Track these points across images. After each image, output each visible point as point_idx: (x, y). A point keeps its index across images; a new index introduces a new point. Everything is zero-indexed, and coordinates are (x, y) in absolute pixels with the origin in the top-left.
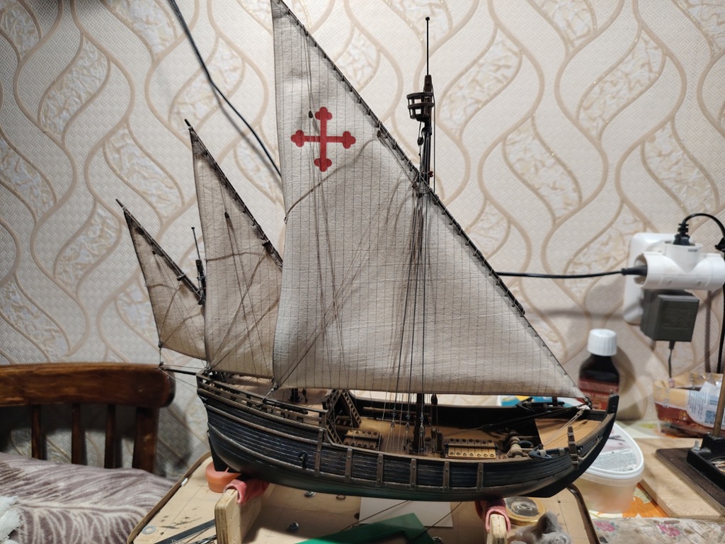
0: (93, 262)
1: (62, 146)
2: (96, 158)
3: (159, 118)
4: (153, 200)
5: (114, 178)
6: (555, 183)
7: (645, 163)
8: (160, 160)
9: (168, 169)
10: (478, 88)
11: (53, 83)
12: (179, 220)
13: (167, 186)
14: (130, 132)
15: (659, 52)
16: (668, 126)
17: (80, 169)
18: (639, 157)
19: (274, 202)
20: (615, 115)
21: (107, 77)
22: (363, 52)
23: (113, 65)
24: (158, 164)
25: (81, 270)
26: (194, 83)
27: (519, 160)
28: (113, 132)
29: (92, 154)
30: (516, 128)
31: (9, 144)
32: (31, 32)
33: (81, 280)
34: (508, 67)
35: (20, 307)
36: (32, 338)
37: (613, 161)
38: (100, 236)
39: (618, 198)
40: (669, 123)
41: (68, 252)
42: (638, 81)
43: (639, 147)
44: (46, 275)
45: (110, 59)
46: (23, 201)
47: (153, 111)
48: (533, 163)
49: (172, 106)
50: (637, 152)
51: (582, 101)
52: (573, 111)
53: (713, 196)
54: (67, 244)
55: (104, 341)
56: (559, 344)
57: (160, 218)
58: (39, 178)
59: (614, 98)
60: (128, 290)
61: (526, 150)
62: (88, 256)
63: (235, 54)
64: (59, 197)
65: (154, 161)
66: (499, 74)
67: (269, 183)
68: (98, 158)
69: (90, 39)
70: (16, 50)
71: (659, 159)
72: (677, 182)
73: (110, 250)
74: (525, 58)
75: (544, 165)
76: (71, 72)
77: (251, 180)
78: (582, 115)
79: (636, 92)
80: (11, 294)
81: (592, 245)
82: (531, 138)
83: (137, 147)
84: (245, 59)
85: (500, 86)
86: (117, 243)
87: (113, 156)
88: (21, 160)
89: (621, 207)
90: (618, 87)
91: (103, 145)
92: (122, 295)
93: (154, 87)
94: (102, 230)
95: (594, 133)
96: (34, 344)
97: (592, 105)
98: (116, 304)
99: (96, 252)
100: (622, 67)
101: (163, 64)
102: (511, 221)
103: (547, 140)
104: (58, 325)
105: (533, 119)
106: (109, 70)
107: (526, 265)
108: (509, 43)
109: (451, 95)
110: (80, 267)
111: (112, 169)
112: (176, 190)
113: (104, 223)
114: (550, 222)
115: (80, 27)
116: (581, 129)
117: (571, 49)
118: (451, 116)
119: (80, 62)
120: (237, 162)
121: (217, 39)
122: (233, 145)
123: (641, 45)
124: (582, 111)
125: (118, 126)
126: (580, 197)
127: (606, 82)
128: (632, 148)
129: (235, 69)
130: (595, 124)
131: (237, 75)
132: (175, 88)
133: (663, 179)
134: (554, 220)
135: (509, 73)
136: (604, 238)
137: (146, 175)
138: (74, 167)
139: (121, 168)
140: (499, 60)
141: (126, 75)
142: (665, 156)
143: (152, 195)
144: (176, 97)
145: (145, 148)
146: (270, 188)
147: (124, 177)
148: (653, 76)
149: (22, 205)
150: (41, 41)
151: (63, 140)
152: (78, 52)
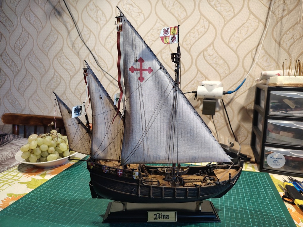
1: (47, 56)
3: (70, 48)
4: (69, 71)
5: (59, 65)
7: (204, 58)
8: (70, 60)
9: (72, 62)
10: (153, 36)
11: (45, 40)
12: (75, 77)
13: (72, 67)
14: (63, 52)
15: (208, 22)
16: (212, 46)
17: (51, 62)
18: (203, 56)
20: (194, 43)
21: (58, 37)
24: (70, 61)
27: (166, 58)
28: (59, 52)
30: (164, 48)
31: (36, 56)
32: (40, 26)
35: (38, 100)
36: (40, 109)
37: (194, 57)
38: (56, 81)
39: (197, 70)
41: (49, 85)
42: (201, 32)
43: (202, 53)
44: (44, 91)
45: (58, 32)
46: (38, 71)
47: (68, 46)
49: (73, 45)
51: (184, 39)
52: (181, 42)
53: (228, 69)
57: (70, 76)
58: (42, 65)
59: (194, 37)
60: (63, 96)
61: (167, 55)
63: (88, 29)
64: (46, 70)
68: (55, 59)
69: (54, 27)
70: (37, 31)
71: (209, 57)
72: (215, 64)
73: (59, 85)
76: (49, 36)
77: (93, 65)
78: (184, 43)
79: (200, 36)
80: (36, 97)
81: (189, 85)
82: (169, 51)
83: (65, 56)
84: (90, 31)
86: (60, 83)
87: (59, 59)
88: (38, 60)
89: (197, 73)
90: (195, 34)
91: (57, 56)
93: (68, 40)
94: (57, 79)
95: (188, 49)
97: (187, 40)
99: (55, 85)
100: (195, 28)
101: (71, 33)
104: (46, 105)
106: (58, 35)
108: (161, 22)
111: (59, 62)
112: (74, 68)
113: (57, 77)
115: (51, 24)
116: (184, 48)
117: (180, 23)
119: (52, 34)
121: (84, 26)
123: (202, 20)
125: (60, 50)
126: (185, 70)
127: (191, 33)
128: (200, 53)
129: (88, 34)
130: (188, 46)
131: (89, 35)
132: (73, 40)
133: (211, 63)
136: (193, 82)
137: (67, 64)
139: (61, 62)
140: (159, 28)
141: (62, 36)
142: (211, 55)
143: (69, 69)
144: (74, 42)
145: (67, 56)
147: (62, 64)
148: (206, 30)
149: (38, 72)
150: (43, 28)
151: (48, 55)
152: (51, 31)
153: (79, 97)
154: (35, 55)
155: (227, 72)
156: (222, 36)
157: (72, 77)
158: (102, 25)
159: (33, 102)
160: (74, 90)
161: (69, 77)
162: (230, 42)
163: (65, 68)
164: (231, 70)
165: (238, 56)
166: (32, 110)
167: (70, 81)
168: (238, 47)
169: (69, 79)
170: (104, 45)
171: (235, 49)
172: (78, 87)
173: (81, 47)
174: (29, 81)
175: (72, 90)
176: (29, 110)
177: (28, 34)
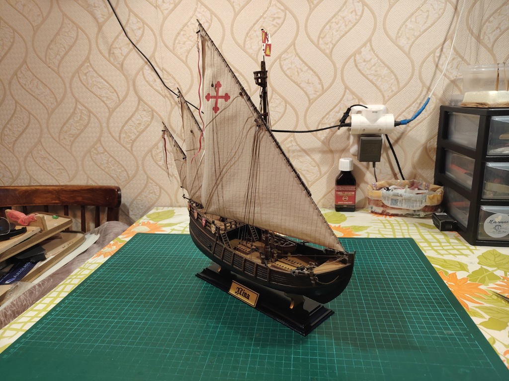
0: (78, 133)
1: (58, 74)
2: (75, 79)
3: (104, 56)
4: (104, 99)
5: (84, 89)
6: (308, 80)
7: (356, 66)
8: (106, 78)
9: (111, 83)
11: (52, 41)
12: (118, 109)
13: (111, 92)
14: (91, 64)
15: (361, 4)
16: (368, 44)
17: (68, 85)
18: (353, 63)
19: (164, 97)
20: (338, 41)
21: (77, 36)
22: (203, 15)
23: (80, 30)
24: (105, 80)
25: (72, 137)
26: (120, 37)
27: (288, 69)
28: (82, 65)
29: (73, 77)
30: (285, 51)
31: (33, 74)
32: (38, 15)
33: (72, 143)
34: (279, 18)
35: (45, 158)
36: (51, 173)
37: (339, 66)
38: (80, 120)
39: (343, 87)
40: (369, 43)
41: (65, 128)
42: (350, 21)
43: (353, 58)
44: (56, 141)
45: (78, 27)
46: (42, 103)
47: (101, 53)
48: (296, 70)
49: (110, 50)
50: (352, 60)
51: (320, 34)
52: (315, 40)
53: (396, 83)
54: (64, 124)
55: (86, 174)
56: (317, 167)
57: (109, 108)
58: (48, 91)
59: (337, 31)
60: (96, 147)
61: (292, 63)
62: (75, 130)
63: (139, 20)
64: (59, 100)
65: (103, 79)
66: (274, 23)
67: (161, 88)
68: (76, 79)
69: (67, 17)
70: (32, 25)
71: (364, 63)
72: (375, 75)
73: (86, 126)
74: (287, 12)
75: (302, 71)
76: (59, 35)
77: (152, 87)
78: (321, 41)
79: (348, 28)
80: (39, 151)
82: (294, 56)
83: (94, 72)
84: (144, 23)
85: (276, 28)
86: (89, 122)
87: (83, 77)
88: (39, 82)
89: (345, 91)
90: (339, 25)
91: (78, 72)
92: (93, 149)
93: (100, 41)
94: (81, 116)
95: (328, 51)
96: (52, 176)
97: (325, 36)
98: (90, 154)
99: (79, 128)
100: (340, 13)
101: (104, 28)
102: (286, 102)
103: (303, 57)
104: (63, 166)
105: (294, 46)
106: (78, 32)
107: (296, 126)
108: (279, 5)
109: (250, 35)
110: (71, 136)
111: (83, 84)
112: (115, 94)
113: (81, 112)
114: (307, 102)
115: (62, 11)
116: (320, 50)
117: (312, 6)
118: (251, 46)
119: (63, 30)
120: (144, 77)
121: (129, 13)
122: (142, 69)
124: (320, 40)
125: (84, 62)
126: (323, 87)
127: (333, 22)
128: (349, 58)
129: (139, 28)
130: (328, 46)
131: (140, 32)
132: (110, 40)
133: (367, 75)
134: (310, 101)
135: (280, 21)
136: (337, 109)
137: (100, 87)
138: (65, 84)
139: (88, 84)
140: (274, 14)
141: (86, 34)
142: (368, 61)
143: (104, 97)
144: (112, 45)
145: (98, 72)
146: (162, 90)
147: (89, 88)
148: (358, 17)
149: (41, 105)
150: (44, 20)
151: (58, 70)
152: (62, 24)
153: (128, 146)
154: (31, 72)
155: (394, 88)
156: (385, 29)
157: (111, 112)
158: (166, 12)
159: (35, 161)
160: (118, 134)
161: (107, 110)
162: (399, 37)
163: (97, 96)
164: (401, 85)
165: (412, 61)
166: (35, 177)
167: (109, 119)
168: (411, 46)
169: (107, 115)
170: (171, 48)
171: (406, 49)
172: (125, 128)
173: (128, 54)
174: (24, 124)
175: (114, 134)
176: (28, 177)
177: (12, 31)
